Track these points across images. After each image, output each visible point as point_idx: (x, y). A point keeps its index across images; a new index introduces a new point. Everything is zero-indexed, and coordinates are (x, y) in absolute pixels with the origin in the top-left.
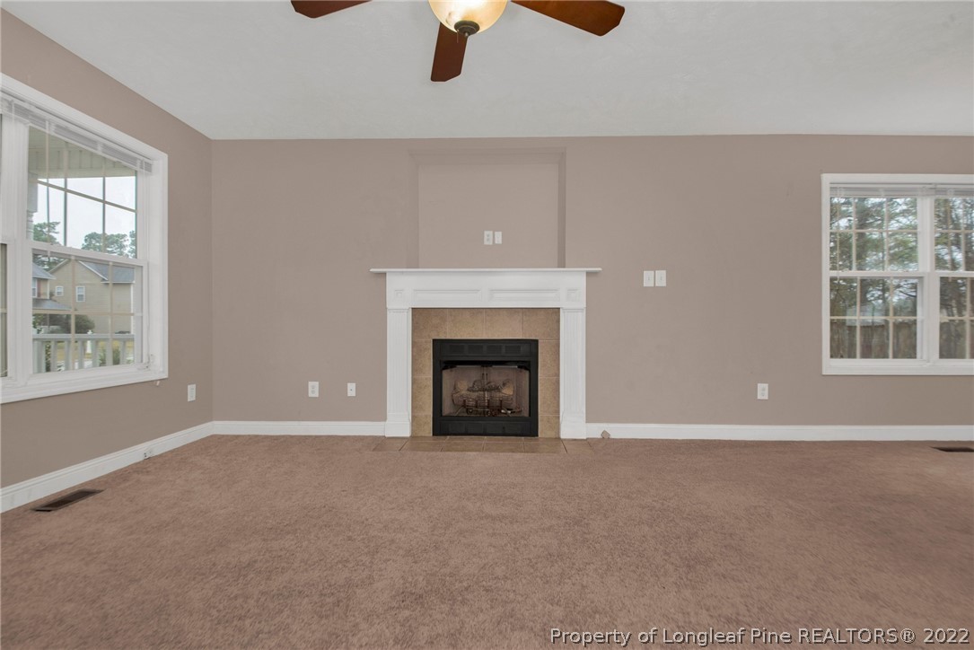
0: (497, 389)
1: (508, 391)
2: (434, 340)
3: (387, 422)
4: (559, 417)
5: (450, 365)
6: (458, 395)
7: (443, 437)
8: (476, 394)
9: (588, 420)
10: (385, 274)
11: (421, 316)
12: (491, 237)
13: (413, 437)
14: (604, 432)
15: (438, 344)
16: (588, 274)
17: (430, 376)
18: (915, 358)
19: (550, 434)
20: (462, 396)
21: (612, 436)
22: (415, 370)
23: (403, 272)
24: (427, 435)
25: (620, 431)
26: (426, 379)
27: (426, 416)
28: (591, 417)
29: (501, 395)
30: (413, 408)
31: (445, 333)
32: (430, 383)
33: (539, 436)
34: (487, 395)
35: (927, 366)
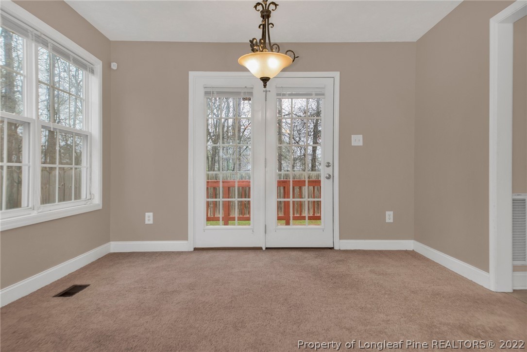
35: (34, 213)
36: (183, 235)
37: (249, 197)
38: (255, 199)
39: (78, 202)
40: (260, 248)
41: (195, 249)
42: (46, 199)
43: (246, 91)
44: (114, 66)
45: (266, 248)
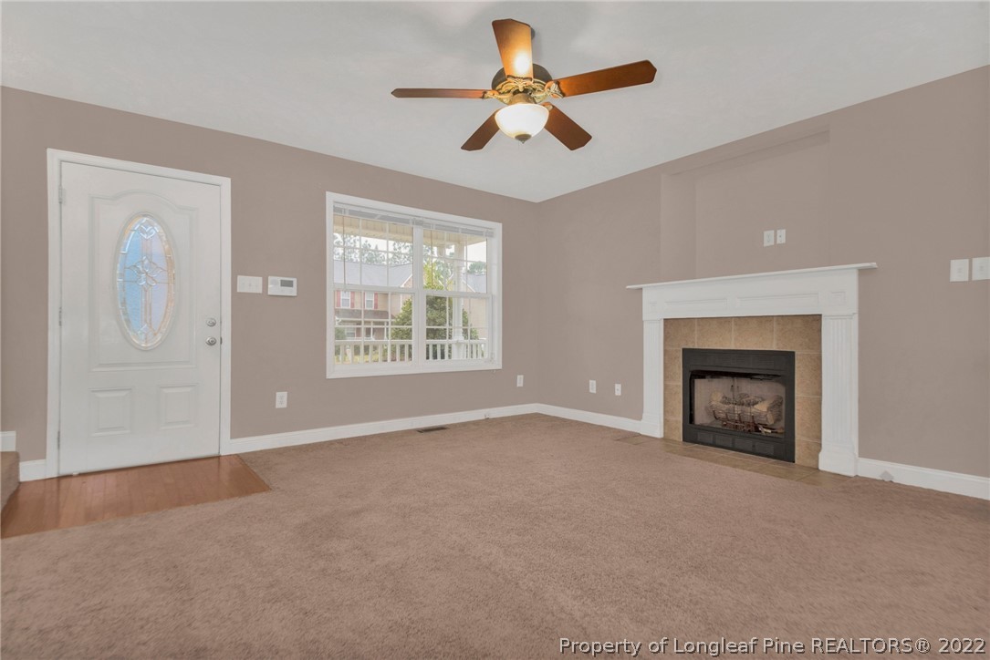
0: (750, 404)
1: (762, 408)
2: (684, 350)
3: (642, 421)
4: (820, 445)
5: (702, 374)
6: (711, 405)
7: (692, 444)
8: (727, 406)
9: (862, 454)
10: (642, 289)
11: (672, 326)
12: (772, 237)
13: (665, 439)
14: (886, 473)
15: (687, 353)
16: (861, 270)
17: (681, 384)
19: (809, 462)
20: (714, 407)
21: (895, 481)
22: (667, 377)
24: (677, 439)
26: (677, 386)
27: (676, 422)
28: (866, 450)
29: (753, 410)
30: (666, 412)
31: (693, 342)
33: (796, 462)
34: (738, 409)
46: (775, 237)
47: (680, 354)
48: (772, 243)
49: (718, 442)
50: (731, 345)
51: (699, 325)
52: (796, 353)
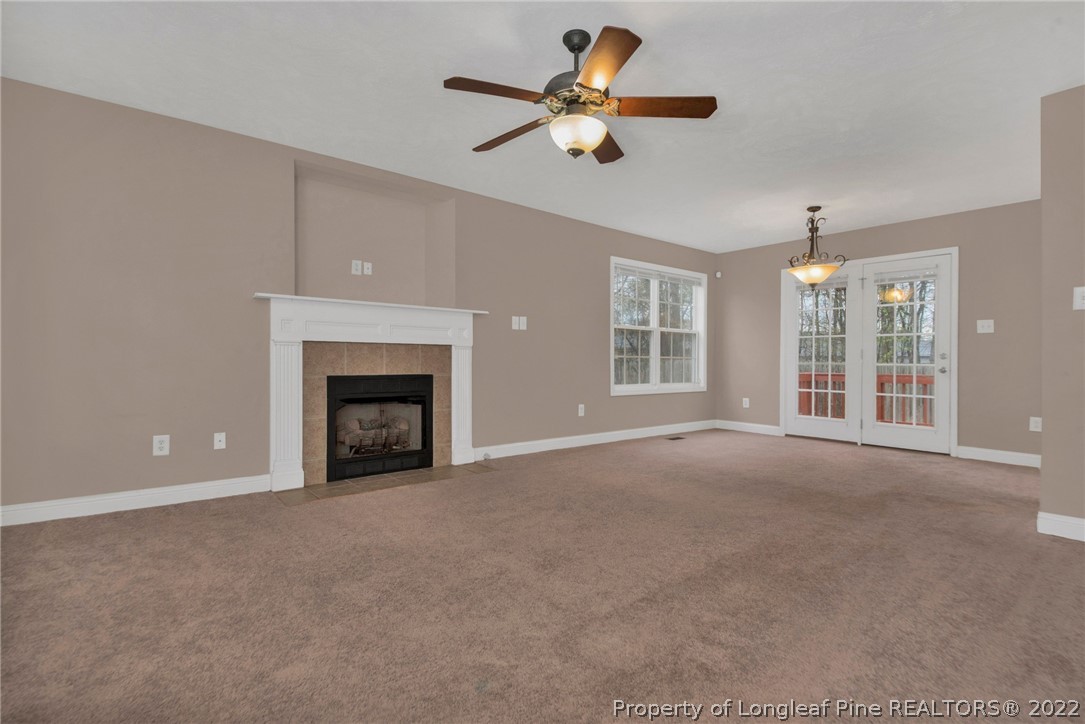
1: (403, 426)
2: (329, 377)
3: (270, 475)
4: (450, 446)
5: (346, 403)
6: (351, 435)
7: (340, 482)
8: (374, 432)
9: (475, 445)
10: (268, 299)
11: (312, 350)
12: (360, 267)
13: (306, 488)
14: (486, 455)
15: (333, 381)
16: (474, 315)
17: (324, 416)
18: (648, 382)
19: (444, 463)
20: (358, 435)
21: (492, 457)
22: (307, 410)
23: (292, 299)
24: (321, 482)
25: (497, 452)
26: (320, 420)
27: (319, 462)
28: (476, 443)
29: (398, 430)
30: (305, 454)
31: (341, 368)
32: (324, 424)
33: (434, 466)
34: (384, 432)
35: (656, 388)
36: (775, 421)
37: (844, 389)
38: (851, 393)
39: (687, 385)
40: (856, 444)
41: (787, 435)
42: (664, 379)
43: (839, 281)
44: (719, 275)
45: (862, 444)
46: (361, 268)
47: (325, 383)
48: (359, 273)
49: (368, 470)
50: (383, 370)
51: (348, 350)
52: (435, 376)
